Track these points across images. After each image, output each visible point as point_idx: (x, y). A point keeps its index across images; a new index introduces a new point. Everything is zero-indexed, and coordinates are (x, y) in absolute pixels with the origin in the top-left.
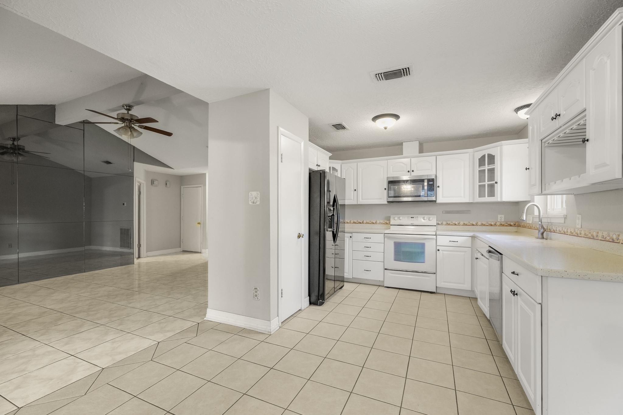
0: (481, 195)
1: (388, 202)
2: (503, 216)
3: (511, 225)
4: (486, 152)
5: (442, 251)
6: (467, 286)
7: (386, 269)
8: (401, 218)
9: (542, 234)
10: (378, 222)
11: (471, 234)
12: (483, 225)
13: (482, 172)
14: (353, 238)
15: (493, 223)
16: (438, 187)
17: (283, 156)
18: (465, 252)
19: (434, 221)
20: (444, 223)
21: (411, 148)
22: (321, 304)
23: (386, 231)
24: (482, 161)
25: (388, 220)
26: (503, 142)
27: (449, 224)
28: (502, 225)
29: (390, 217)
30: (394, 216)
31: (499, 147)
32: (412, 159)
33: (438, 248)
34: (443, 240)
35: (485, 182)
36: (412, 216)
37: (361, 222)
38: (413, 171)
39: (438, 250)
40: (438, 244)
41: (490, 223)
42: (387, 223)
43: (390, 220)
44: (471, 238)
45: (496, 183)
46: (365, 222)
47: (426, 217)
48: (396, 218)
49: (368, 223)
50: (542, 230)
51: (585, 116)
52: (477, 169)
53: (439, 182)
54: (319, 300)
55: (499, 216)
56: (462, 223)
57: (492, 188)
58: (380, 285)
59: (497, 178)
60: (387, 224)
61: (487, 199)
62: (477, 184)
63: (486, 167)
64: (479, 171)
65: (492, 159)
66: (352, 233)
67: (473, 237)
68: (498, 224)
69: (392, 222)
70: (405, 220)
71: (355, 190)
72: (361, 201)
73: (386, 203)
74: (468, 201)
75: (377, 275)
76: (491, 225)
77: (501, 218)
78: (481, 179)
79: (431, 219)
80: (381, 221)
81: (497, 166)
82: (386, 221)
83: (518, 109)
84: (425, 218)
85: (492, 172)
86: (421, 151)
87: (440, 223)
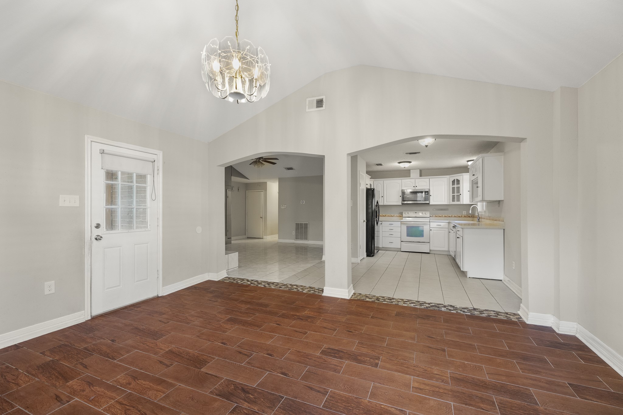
0: (453, 200)
1: (402, 204)
2: (465, 212)
3: (470, 217)
4: (456, 178)
5: (433, 230)
6: (446, 249)
7: (402, 241)
8: (409, 213)
9: (479, 220)
10: (395, 215)
11: (448, 221)
12: (455, 217)
13: (453, 188)
14: (383, 224)
15: (460, 216)
16: (431, 196)
17: (361, 184)
18: (445, 231)
19: (428, 215)
20: (434, 216)
21: (415, 173)
22: (373, 256)
23: (402, 221)
24: (453, 182)
25: (401, 214)
26: (463, 174)
27: (437, 217)
28: (465, 217)
29: (402, 212)
30: (405, 212)
31: (462, 176)
32: (416, 180)
33: (431, 229)
34: (433, 225)
35: (455, 193)
36: (416, 212)
37: (385, 215)
38: (416, 186)
39: (431, 230)
40: (430, 227)
41: (459, 216)
42: (401, 215)
43: (402, 214)
44: (447, 223)
45: (460, 194)
46: (387, 215)
47: (424, 212)
48: (406, 213)
49: (389, 216)
50: (478, 218)
51: (478, 179)
52: (451, 186)
53: (431, 193)
54: (372, 254)
55: (464, 212)
56: (444, 216)
57: (458, 197)
58: (399, 250)
59: (461, 192)
60: (400, 216)
61: (456, 203)
62: (451, 194)
63: (456, 186)
64: (452, 187)
65: (458, 181)
66: (382, 222)
67: (449, 223)
68: (463, 216)
69: (404, 215)
70: (412, 214)
71: (382, 197)
72: (386, 203)
73: (401, 204)
74: (447, 204)
75: (397, 244)
76: (460, 217)
77: (464, 213)
78: (453, 192)
79: (426, 213)
80: (397, 215)
81: (461, 185)
82: (400, 215)
83: (468, 161)
84: (423, 213)
85: (458, 188)
86: (421, 176)
87: (431, 216)
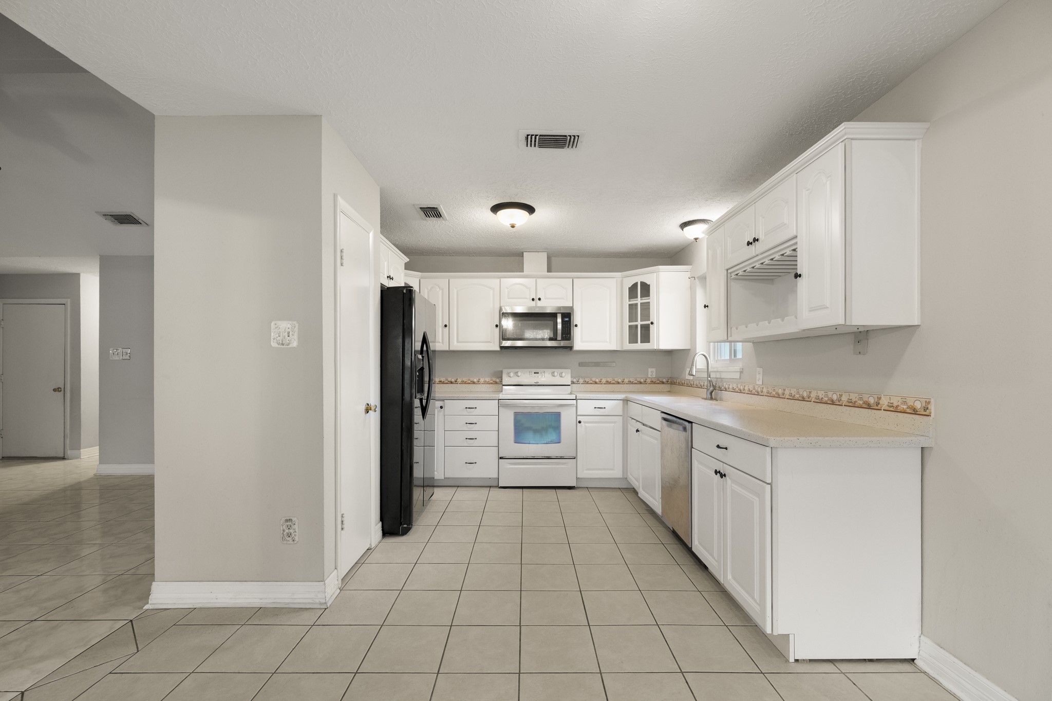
0: (633, 340)
1: (502, 348)
2: (654, 370)
3: (663, 383)
4: (639, 279)
5: (585, 422)
6: (617, 473)
7: (501, 458)
8: (519, 374)
9: (711, 393)
10: (482, 380)
11: (622, 396)
12: (630, 383)
13: (632, 307)
14: (446, 408)
15: (642, 380)
16: (576, 326)
17: (344, 254)
18: (615, 422)
19: (567, 379)
20: (581, 381)
21: (535, 262)
22: (405, 532)
23: (501, 396)
24: (633, 290)
25: (498, 378)
26: (660, 267)
27: (587, 383)
28: (653, 382)
29: (502, 372)
30: (509, 370)
31: (655, 274)
32: (538, 280)
33: (579, 418)
34: (586, 407)
35: (636, 321)
36: (536, 370)
37: (453, 380)
38: (539, 299)
39: (580, 422)
40: (578, 414)
41: (639, 380)
42: (498, 381)
43: (501, 378)
44: (622, 401)
45: (652, 323)
46: (459, 380)
47: (557, 372)
48: (512, 374)
49: (466, 383)
50: (712, 388)
51: (796, 243)
52: (627, 302)
53: (577, 319)
54: (401, 524)
55: (650, 370)
56: (604, 381)
57: (646, 329)
58: (494, 485)
59: (653, 317)
60: (496, 383)
61: (640, 346)
62: (627, 324)
63: (639, 301)
64: (629, 305)
65: (646, 289)
66: (443, 400)
67: (626, 401)
68: (649, 381)
69: (506, 380)
70: (526, 377)
71: (446, 326)
72: (456, 346)
73: (498, 349)
74: (615, 349)
75: (486, 468)
76: (641, 383)
77: (652, 373)
78: (632, 317)
79: (563, 374)
80: (487, 379)
81: (653, 299)
82: (494, 379)
83: (684, 225)
84: (556, 374)
85: (646, 307)
86: (549, 270)
87: (575, 380)
